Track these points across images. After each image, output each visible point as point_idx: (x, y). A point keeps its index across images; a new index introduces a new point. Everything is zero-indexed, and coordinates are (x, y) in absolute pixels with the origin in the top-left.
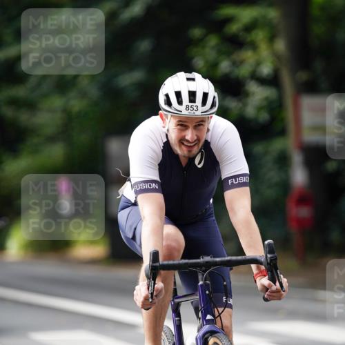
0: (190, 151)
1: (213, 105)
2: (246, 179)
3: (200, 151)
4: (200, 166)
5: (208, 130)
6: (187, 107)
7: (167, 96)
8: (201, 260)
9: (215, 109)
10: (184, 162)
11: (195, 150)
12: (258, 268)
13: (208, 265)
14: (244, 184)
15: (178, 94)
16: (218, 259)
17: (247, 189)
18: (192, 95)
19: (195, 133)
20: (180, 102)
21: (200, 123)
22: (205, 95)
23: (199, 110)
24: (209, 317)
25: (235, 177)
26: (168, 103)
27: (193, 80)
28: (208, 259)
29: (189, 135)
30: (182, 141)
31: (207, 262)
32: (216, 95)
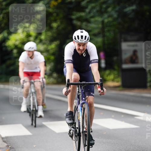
0: (81, 52)
1: (88, 39)
2: (97, 61)
3: (85, 52)
4: (84, 56)
5: (87, 46)
6: (80, 40)
7: (75, 37)
8: (82, 83)
9: (89, 40)
10: (80, 55)
11: (83, 52)
12: (98, 86)
13: (84, 84)
14: (96, 62)
15: (78, 36)
16: (87, 83)
17: (97, 64)
18: (82, 37)
19: (83, 47)
20: (78, 39)
21: (84, 45)
22: (86, 37)
23: (84, 41)
24: (84, 99)
25: (94, 60)
26: (75, 39)
27: (82, 32)
28: (84, 82)
29: (81, 48)
30: (79, 49)
31: (84, 83)
32: (89, 36)
